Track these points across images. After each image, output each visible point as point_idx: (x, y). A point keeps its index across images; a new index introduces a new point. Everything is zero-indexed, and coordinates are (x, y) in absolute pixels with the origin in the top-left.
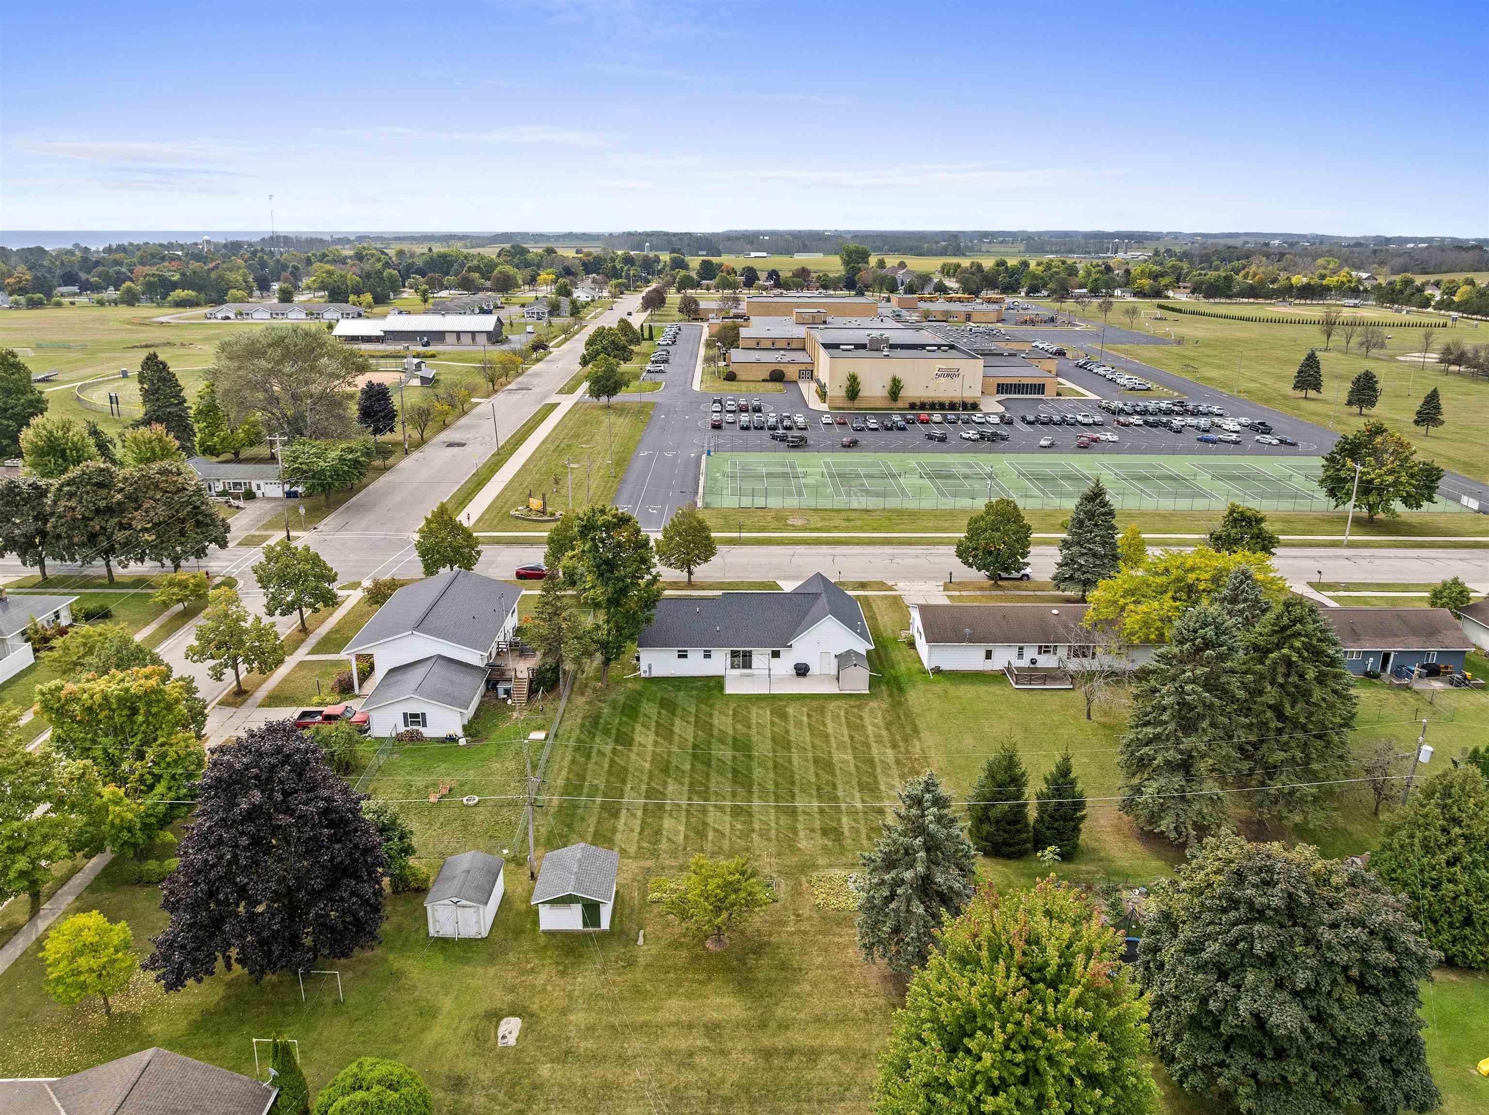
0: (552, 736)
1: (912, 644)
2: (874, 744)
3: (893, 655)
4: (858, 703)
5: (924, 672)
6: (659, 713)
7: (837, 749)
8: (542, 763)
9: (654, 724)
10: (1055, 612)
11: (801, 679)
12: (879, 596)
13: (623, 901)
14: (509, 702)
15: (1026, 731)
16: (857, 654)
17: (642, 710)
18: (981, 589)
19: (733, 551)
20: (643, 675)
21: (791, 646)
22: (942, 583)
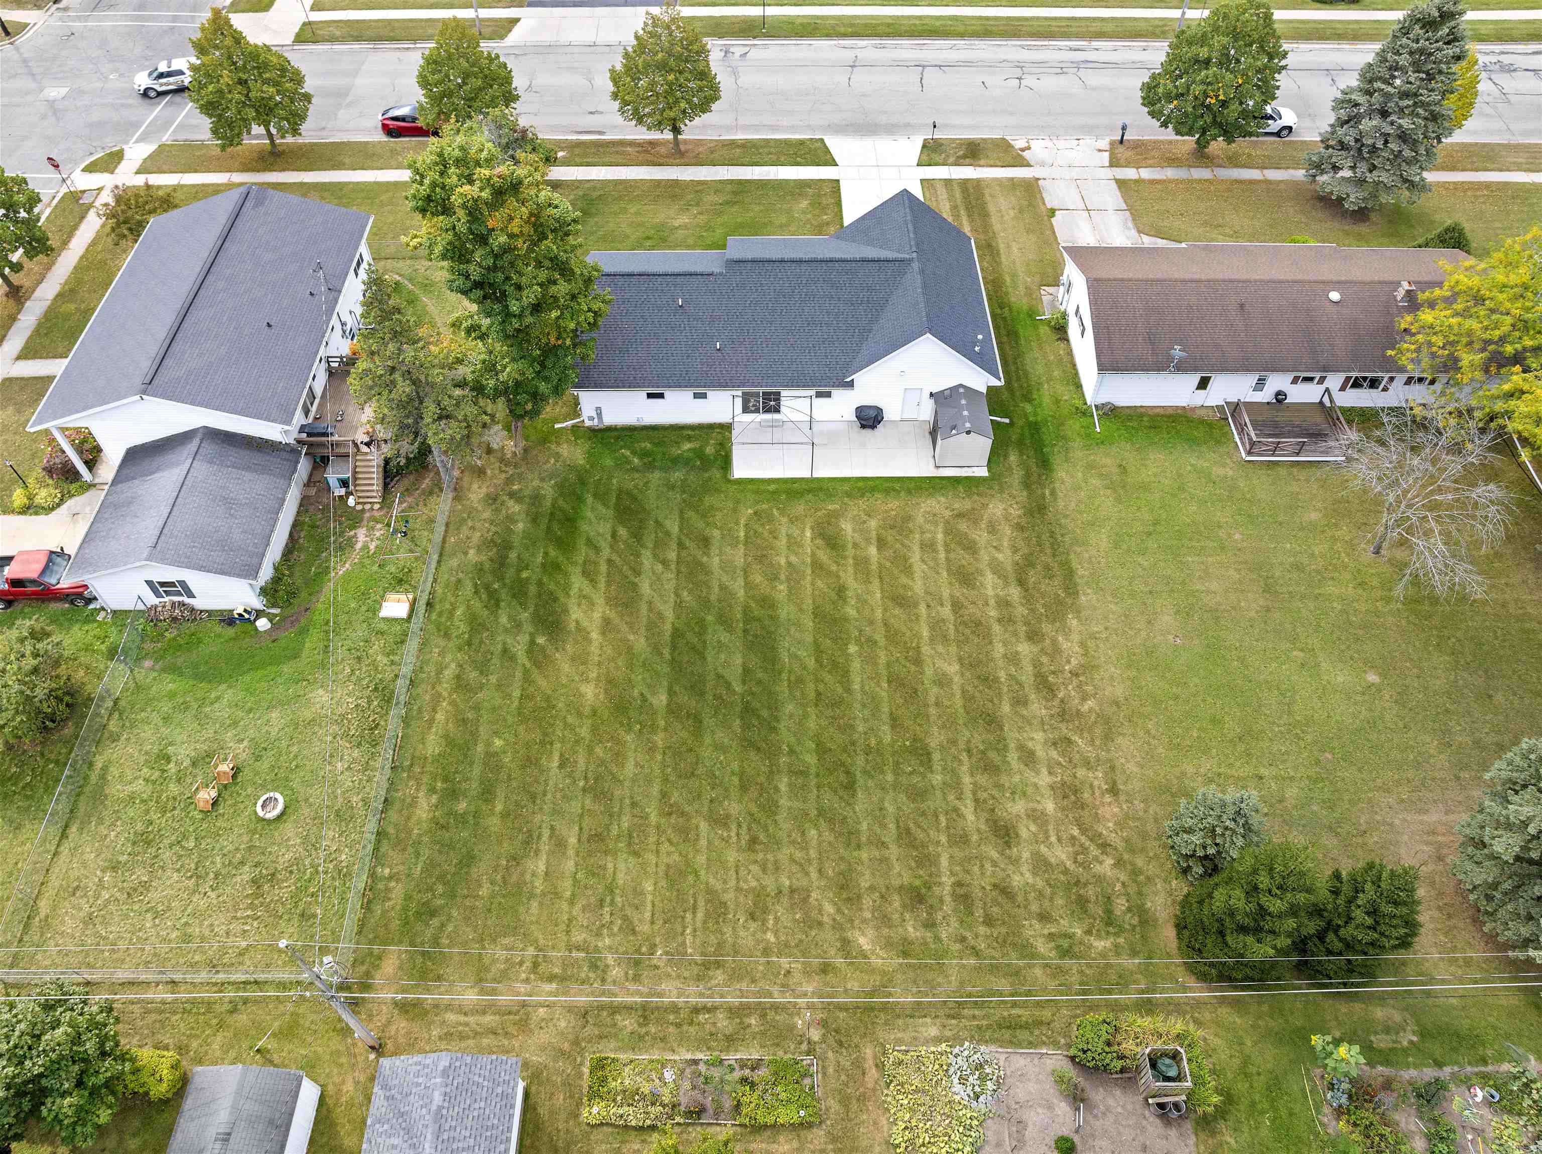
0: (421, 607)
1: (1060, 330)
2: (996, 628)
3: (1028, 359)
4: (967, 505)
5: (1084, 412)
6: (614, 535)
7: (932, 639)
8: (401, 685)
9: (603, 568)
10: (1335, 296)
11: (868, 432)
12: (999, 181)
13: (537, 1128)
14: (351, 501)
15: (1267, 589)
16: (970, 392)
17: (584, 527)
18: (1173, 161)
19: (754, 54)
20: (588, 423)
21: (851, 385)
22: (1104, 143)
